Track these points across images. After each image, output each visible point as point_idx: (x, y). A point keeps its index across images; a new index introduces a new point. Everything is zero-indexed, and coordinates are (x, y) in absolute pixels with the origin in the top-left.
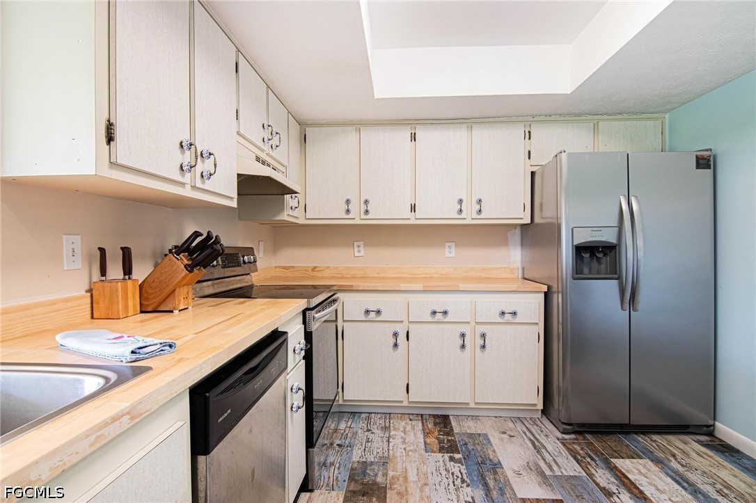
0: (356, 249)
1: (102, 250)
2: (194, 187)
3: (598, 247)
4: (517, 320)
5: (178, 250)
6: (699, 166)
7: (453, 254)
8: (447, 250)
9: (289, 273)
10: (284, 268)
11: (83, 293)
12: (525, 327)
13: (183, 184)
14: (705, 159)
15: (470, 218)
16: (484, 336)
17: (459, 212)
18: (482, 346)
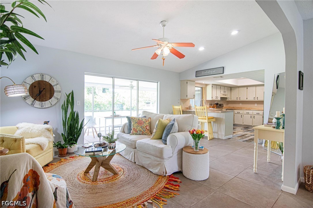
0: (240, 104)
1: (210, 104)
4: (259, 114)
5: (215, 104)
8: (255, 105)
11: (209, 106)
13: (216, 99)
15: (256, 100)
16: (254, 116)
17: (254, 99)
18: (254, 118)
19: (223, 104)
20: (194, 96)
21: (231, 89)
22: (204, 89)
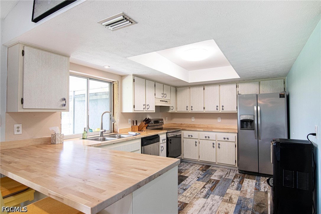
0: (192, 119)
1: (133, 121)
2: (146, 111)
3: (248, 121)
4: (229, 141)
5: (144, 121)
6: (280, 97)
7: (220, 121)
8: (218, 120)
9: (175, 125)
10: (174, 124)
11: (131, 127)
12: (231, 143)
13: (144, 111)
14: (283, 95)
15: (220, 111)
16: (219, 144)
17: (217, 109)
18: (219, 147)
19: (162, 120)
20: (64, 102)
21: (176, 91)
22: (115, 86)
